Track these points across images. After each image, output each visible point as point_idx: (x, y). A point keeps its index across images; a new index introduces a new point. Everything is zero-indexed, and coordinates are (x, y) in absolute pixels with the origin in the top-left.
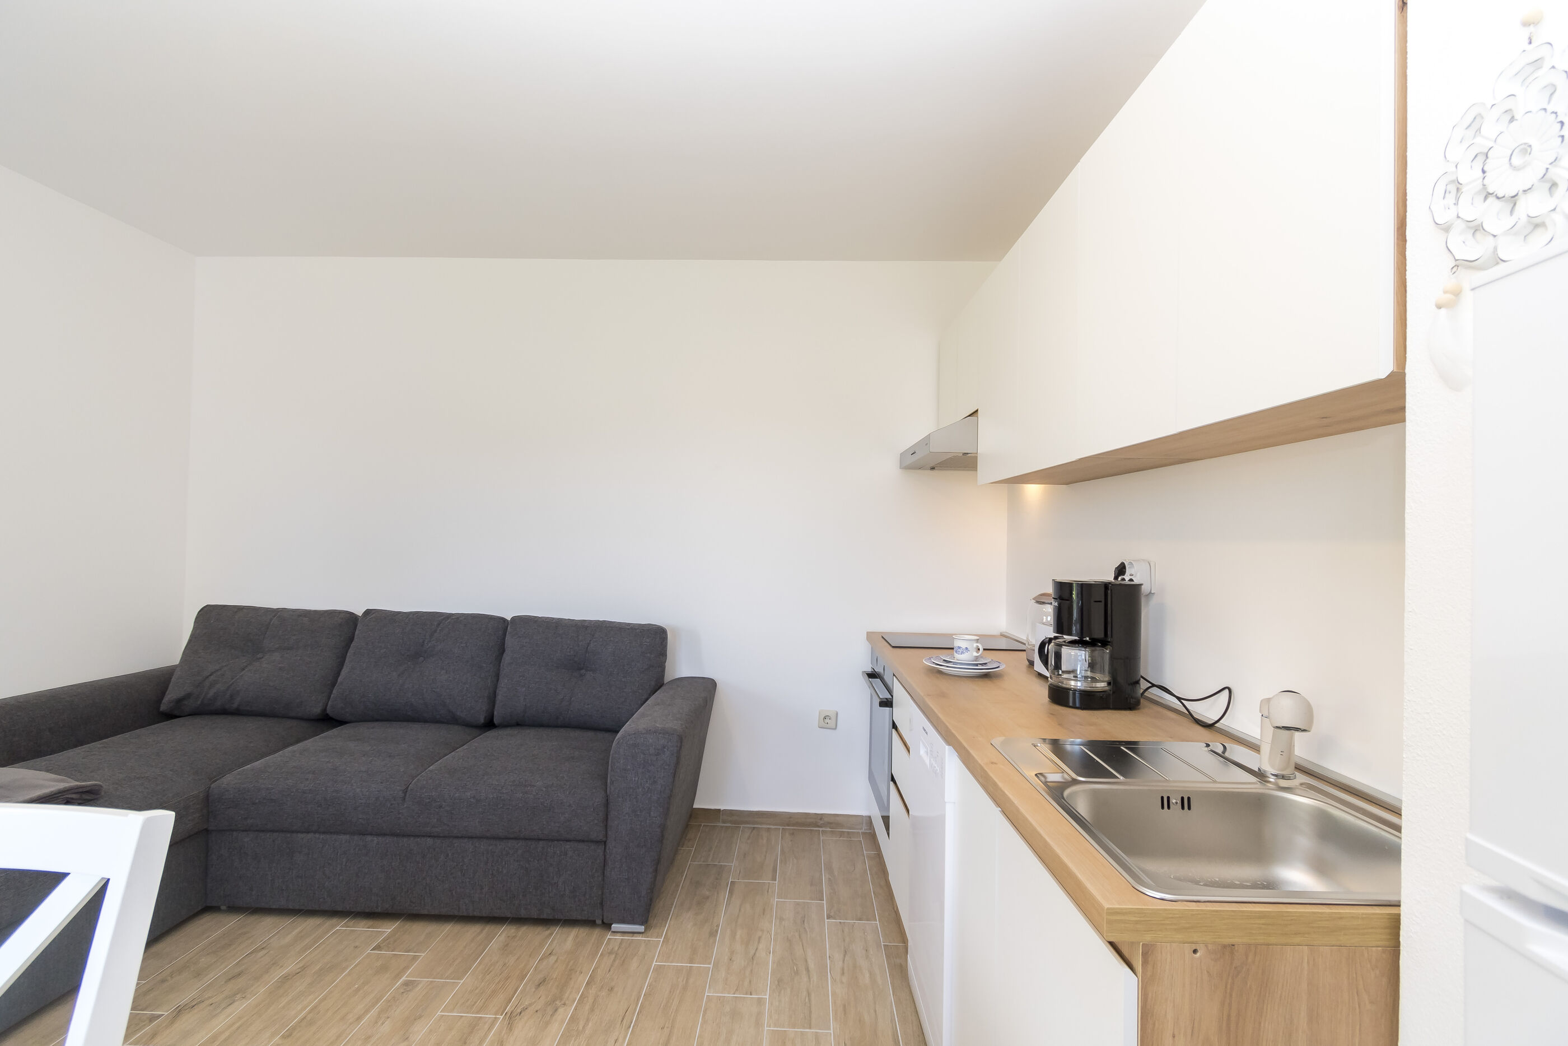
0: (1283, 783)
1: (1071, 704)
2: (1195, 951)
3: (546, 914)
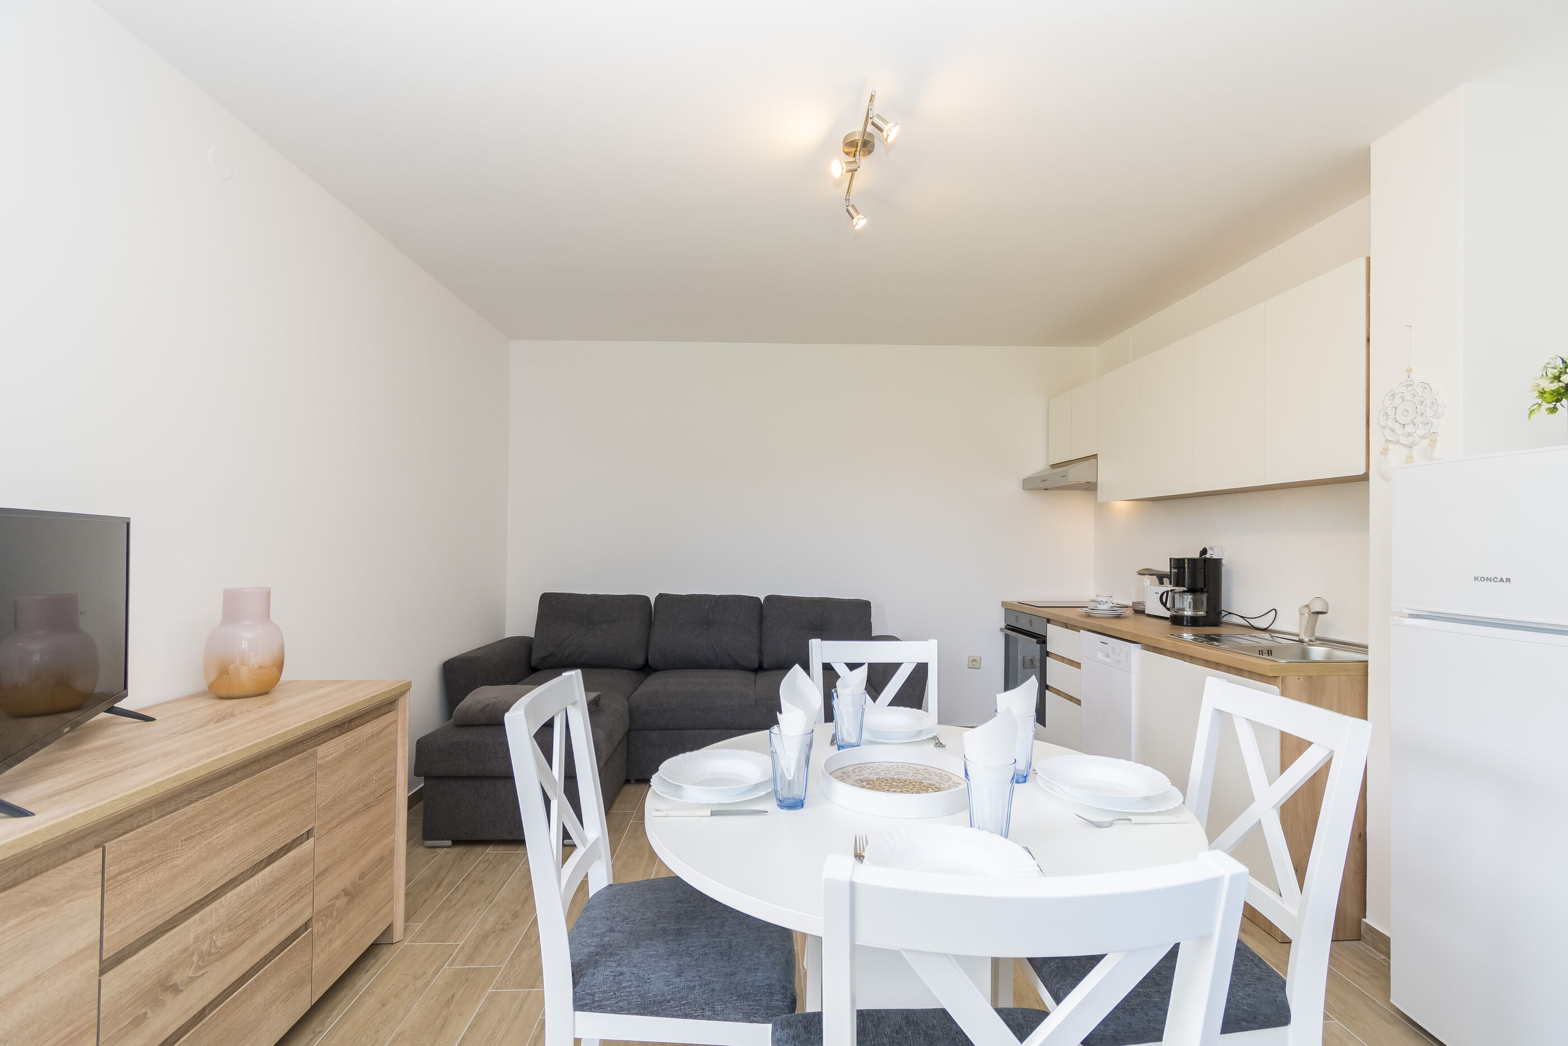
0: (1311, 643)
1: (1185, 624)
2: (1299, 679)
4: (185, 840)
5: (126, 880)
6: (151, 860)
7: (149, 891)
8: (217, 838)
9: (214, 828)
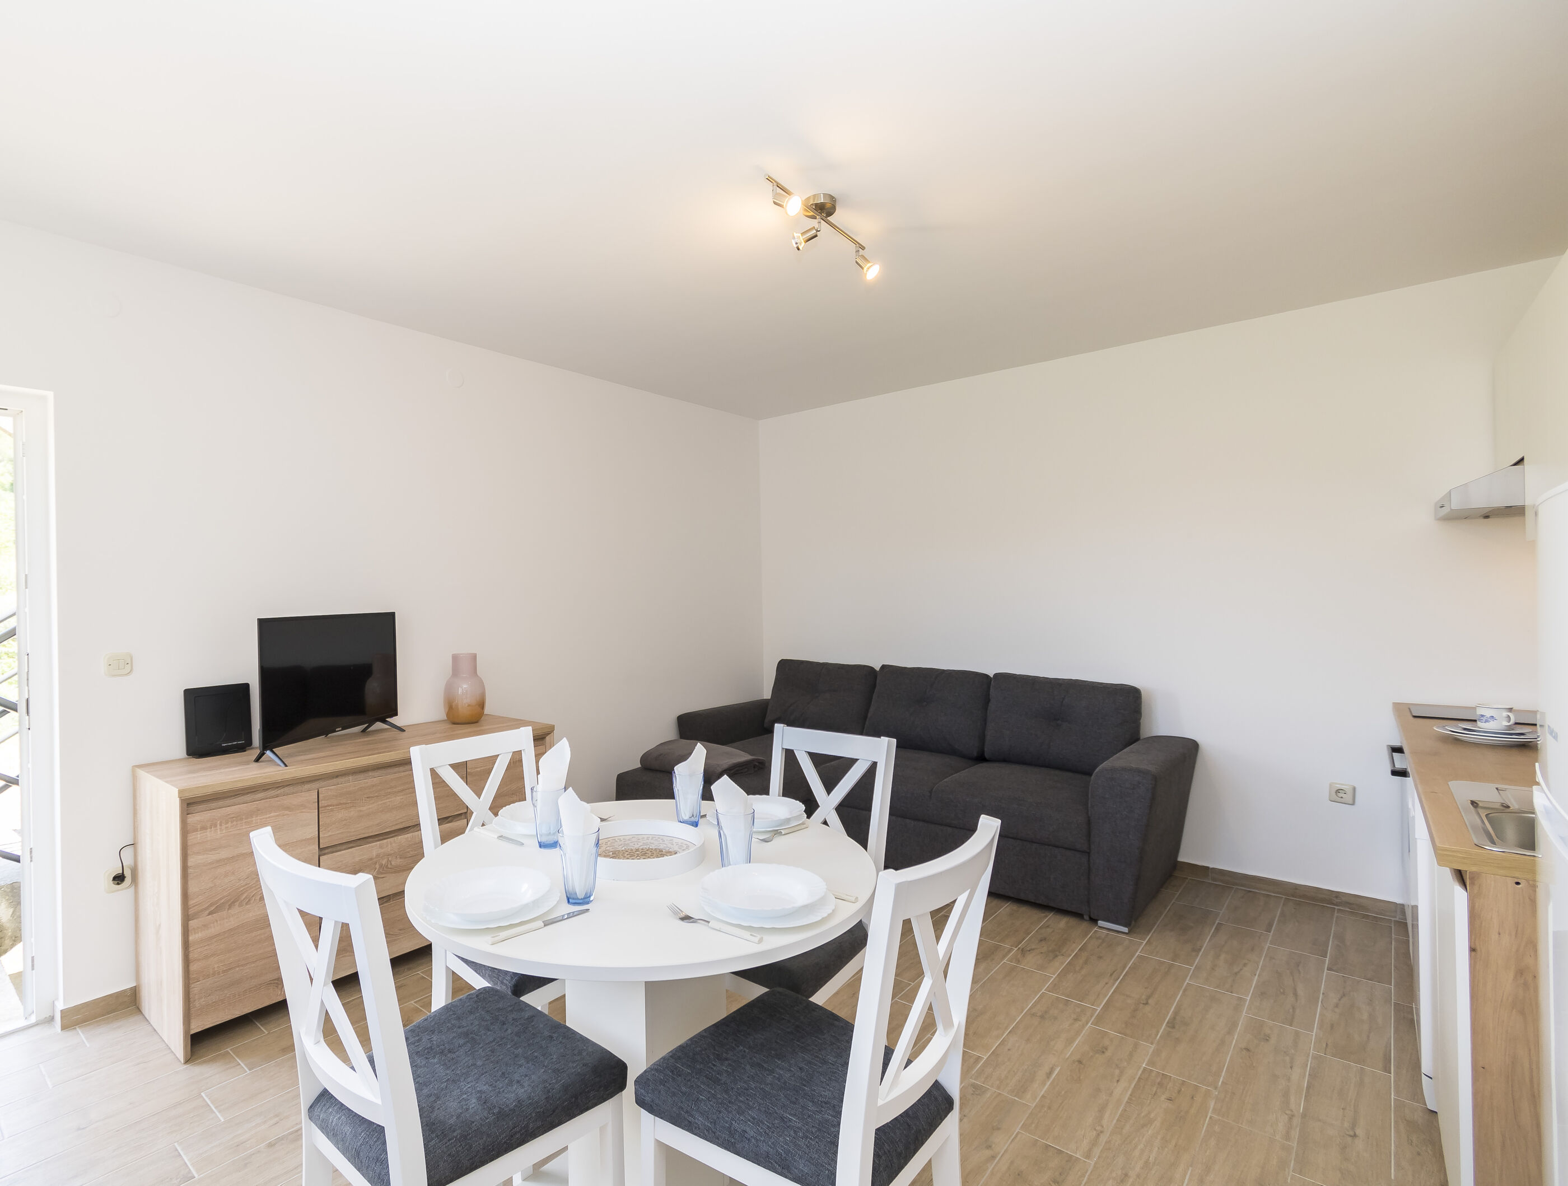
3: (1042, 900)
4: (367, 798)
5: (332, 810)
6: (346, 804)
7: (345, 820)
8: (389, 802)
9: (387, 795)
